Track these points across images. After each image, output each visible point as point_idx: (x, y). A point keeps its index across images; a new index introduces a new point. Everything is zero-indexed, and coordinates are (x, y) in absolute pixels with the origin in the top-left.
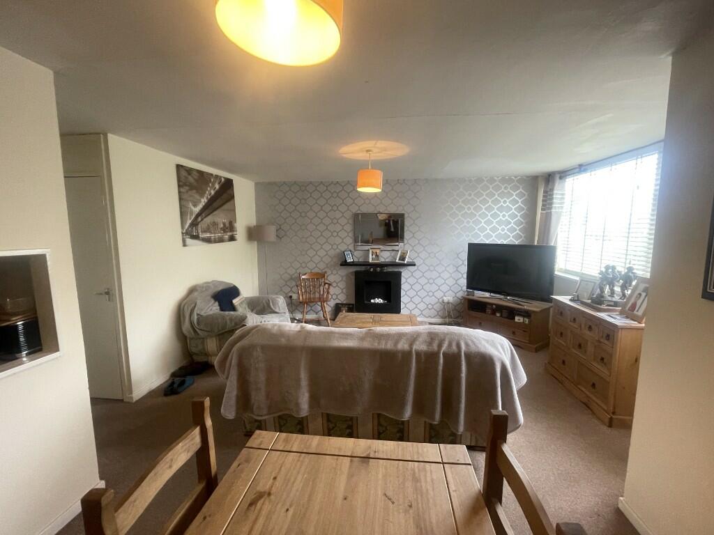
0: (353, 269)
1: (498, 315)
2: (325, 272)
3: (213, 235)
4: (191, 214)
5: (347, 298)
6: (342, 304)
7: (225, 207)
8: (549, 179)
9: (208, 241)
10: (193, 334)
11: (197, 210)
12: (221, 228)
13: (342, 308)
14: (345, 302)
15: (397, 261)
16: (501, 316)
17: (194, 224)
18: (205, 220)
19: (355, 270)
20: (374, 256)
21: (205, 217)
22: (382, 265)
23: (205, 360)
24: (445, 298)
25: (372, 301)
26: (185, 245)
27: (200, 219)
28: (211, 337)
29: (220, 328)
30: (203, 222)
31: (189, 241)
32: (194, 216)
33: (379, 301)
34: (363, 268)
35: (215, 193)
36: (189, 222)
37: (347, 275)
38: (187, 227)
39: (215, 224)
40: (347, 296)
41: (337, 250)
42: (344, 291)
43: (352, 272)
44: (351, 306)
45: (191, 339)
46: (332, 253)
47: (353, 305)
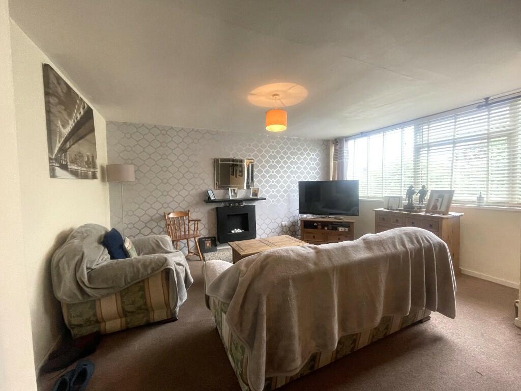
0: (214, 206)
1: (326, 228)
2: (189, 211)
3: (79, 168)
4: (60, 137)
5: (209, 232)
6: (205, 238)
7: (88, 137)
8: (338, 142)
9: (75, 174)
10: (80, 296)
11: (66, 131)
12: (86, 162)
13: (206, 242)
14: (206, 236)
15: (251, 197)
16: (328, 229)
17: (63, 150)
18: (72, 146)
19: (216, 206)
20: (233, 194)
21: (73, 144)
22: (240, 201)
23: (95, 330)
24: (283, 223)
25: (233, 232)
26: (53, 175)
27: (68, 145)
28: (108, 295)
29: (129, 280)
30: (71, 148)
31: (58, 171)
32: (62, 140)
33: (239, 231)
34: (222, 205)
35: (81, 118)
36: (58, 145)
37: (209, 212)
38: (56, 151)
39: (80, 155)
40: (209, 231)
41: (199, 190)
42: (206, 226)
43: (213, 209)
44: (213, 239)
45: (69, 306)
46: (194, 192)
47: (214, 237)
